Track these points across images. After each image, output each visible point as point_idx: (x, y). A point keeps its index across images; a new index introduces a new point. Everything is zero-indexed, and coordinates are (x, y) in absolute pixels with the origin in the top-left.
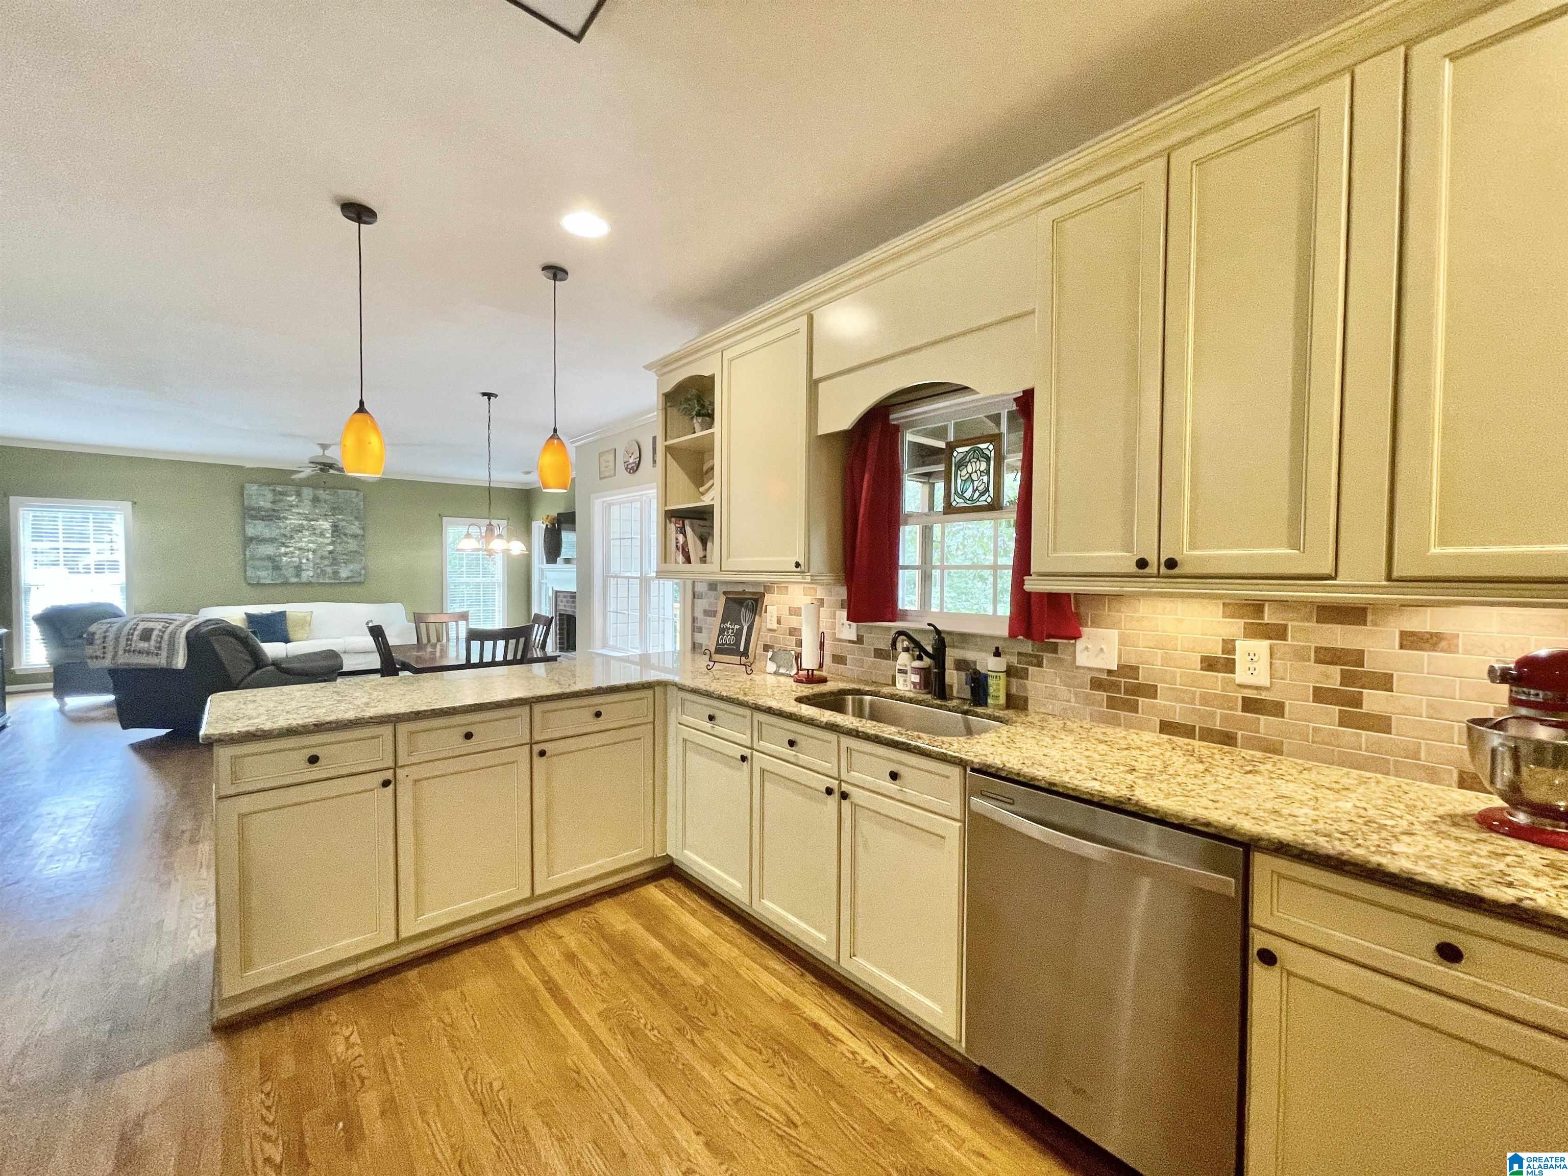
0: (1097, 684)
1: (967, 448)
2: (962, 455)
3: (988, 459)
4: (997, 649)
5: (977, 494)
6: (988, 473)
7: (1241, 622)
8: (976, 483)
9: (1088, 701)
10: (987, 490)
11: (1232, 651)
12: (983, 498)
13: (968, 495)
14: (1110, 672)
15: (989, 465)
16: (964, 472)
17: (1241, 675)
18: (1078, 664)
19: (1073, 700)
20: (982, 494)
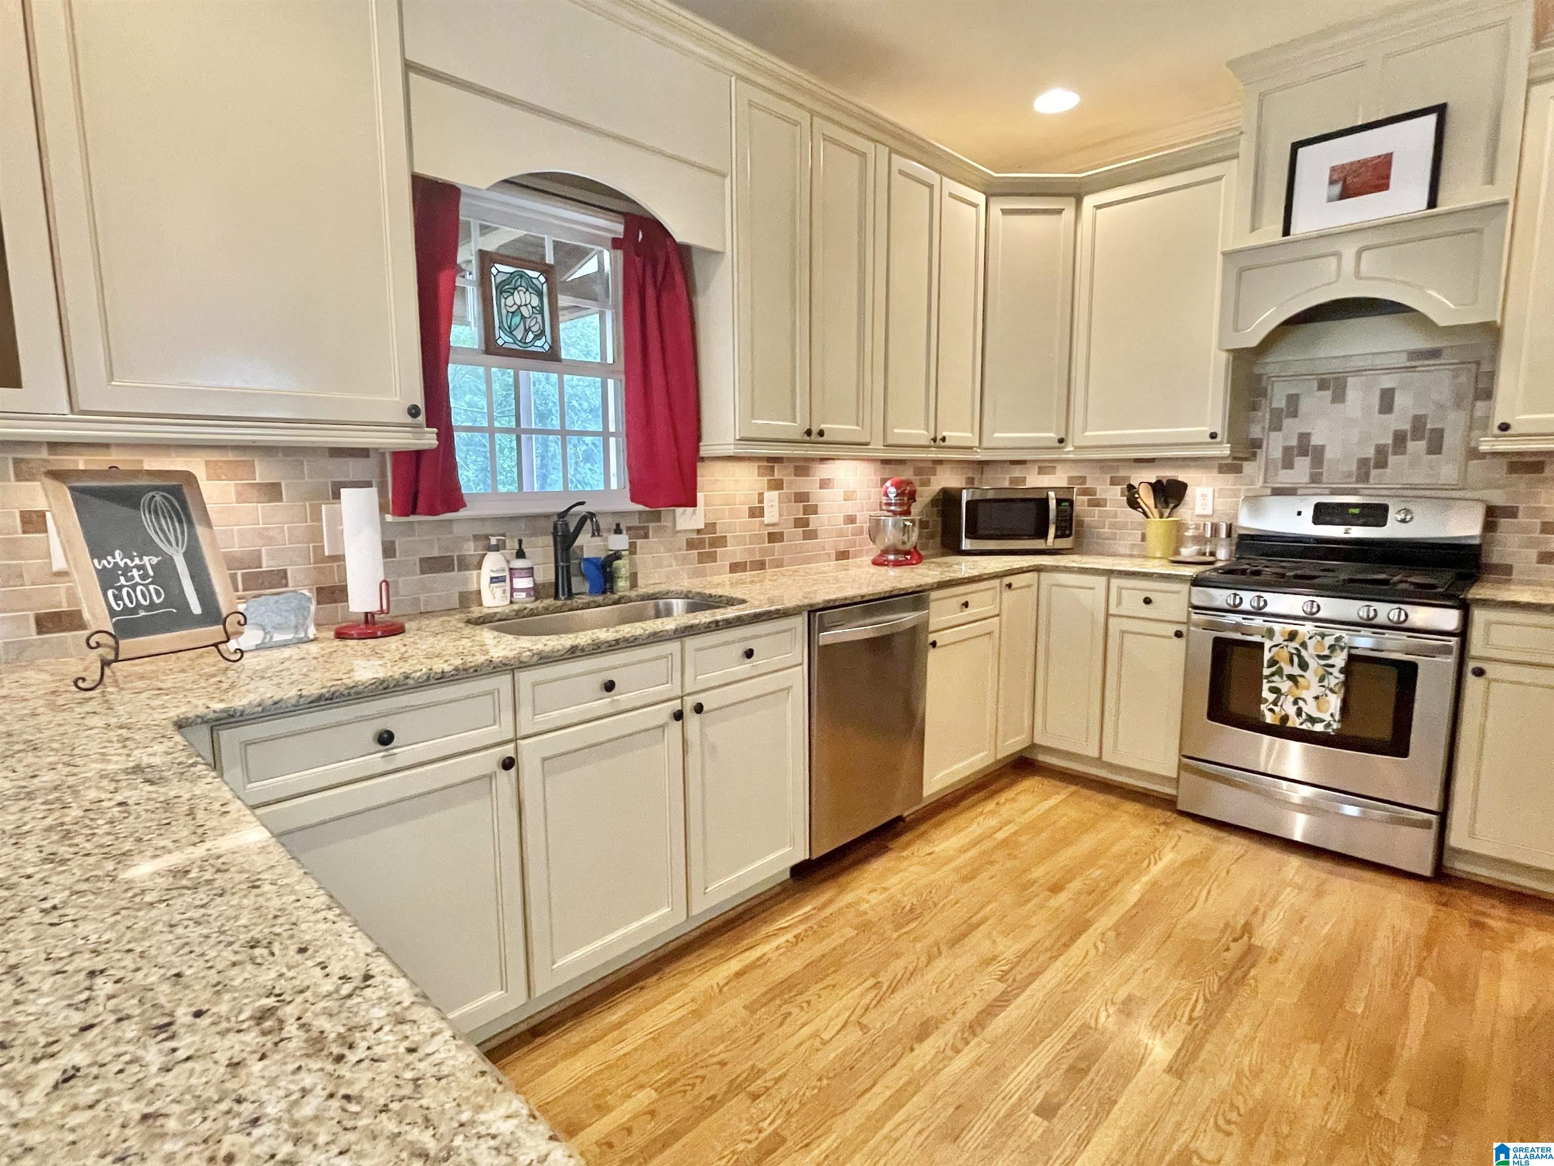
0: (691, 545)
1: (511, 270)
2: (505, 277)
3: (540, 294)
4: (618, 525)
5: (531, 336)
6: (541, 312)
7: (766, 479)
8: (528, 321)
9: (685, 560)
10: (542, 333)
11: (761, 501)
12: (538, 343)
13: (519, 334)
14: (699, 531)
15: (541, 300)
16: (510, 301)
17: (767, 519)
18: (679, 528)
19: (674, 563)
20: (537, 337)
